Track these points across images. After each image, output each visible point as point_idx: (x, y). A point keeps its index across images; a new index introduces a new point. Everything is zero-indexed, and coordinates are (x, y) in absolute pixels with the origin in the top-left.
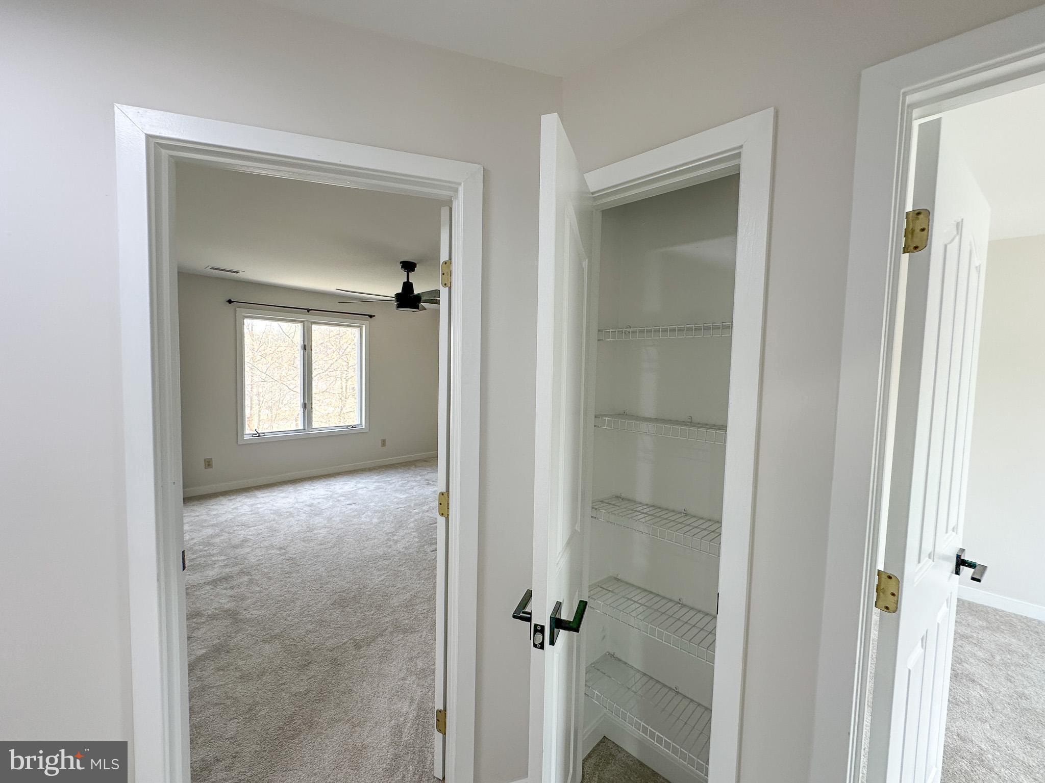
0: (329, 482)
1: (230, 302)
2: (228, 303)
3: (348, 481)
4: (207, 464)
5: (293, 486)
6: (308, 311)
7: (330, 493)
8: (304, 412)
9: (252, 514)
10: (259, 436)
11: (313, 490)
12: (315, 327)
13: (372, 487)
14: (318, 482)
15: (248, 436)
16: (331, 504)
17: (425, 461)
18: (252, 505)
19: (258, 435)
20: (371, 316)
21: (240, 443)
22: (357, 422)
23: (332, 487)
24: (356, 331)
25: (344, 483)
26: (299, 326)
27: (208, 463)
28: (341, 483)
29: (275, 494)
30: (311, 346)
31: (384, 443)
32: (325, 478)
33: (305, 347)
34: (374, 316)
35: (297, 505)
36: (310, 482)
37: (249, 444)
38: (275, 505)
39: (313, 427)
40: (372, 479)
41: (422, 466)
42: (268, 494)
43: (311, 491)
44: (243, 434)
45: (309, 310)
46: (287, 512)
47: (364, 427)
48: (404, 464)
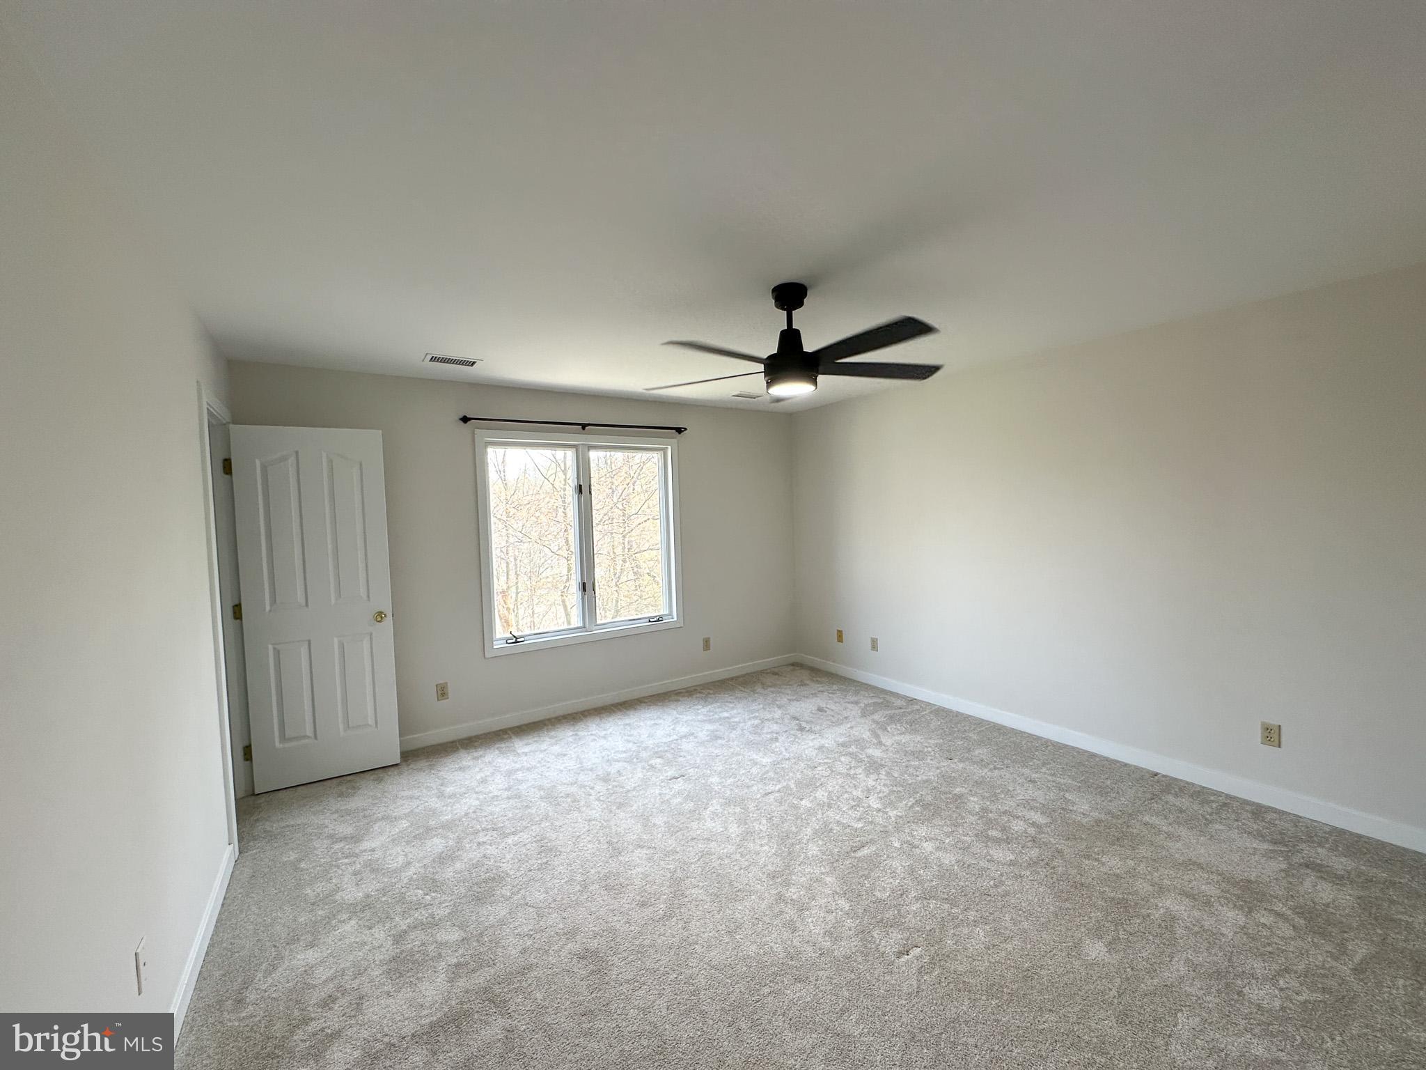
0: (627, 721)
1: (465, 420)
2: (462, 423)
3: (659, 718)
4: (440, 692)
5: (572, 728)
6: (583, 428)
7: (634, 748)
8: (583, 598)
9: (509, 798)
10: (516, 642)
11: (604, 737)
12: (594, 455)
13: (703, 732)
14: (610, 719)
15: (499, 642)
16: (640, 775)
17: (775, 674)
18: (510, 773)
19: (514, 641)
20: (679, 430)
21: (487, 655)
22: (663, 611)
23: (635, 732)
24: (656, 457)
25: (653, 722)
26: (570, 454)
27: (442, 692)
28: (649, 723)
29: (544, 746)
30: (590, 486)
31: (707, 644)
32: (620, 710)
33: (580, 489)
34: (686, 429)
35: (582, 777)
36: (597, 720)
37: (502, 657)
38: (547, 774)
39: (599, 622)
40: (697, 714)
41: (774, 686)
42: (533, 747)
43: (603, 742)
44: (492, 641)
45: (584, 426)
46: (568, 795)
47: (675, 619)
48: (741, 679)
